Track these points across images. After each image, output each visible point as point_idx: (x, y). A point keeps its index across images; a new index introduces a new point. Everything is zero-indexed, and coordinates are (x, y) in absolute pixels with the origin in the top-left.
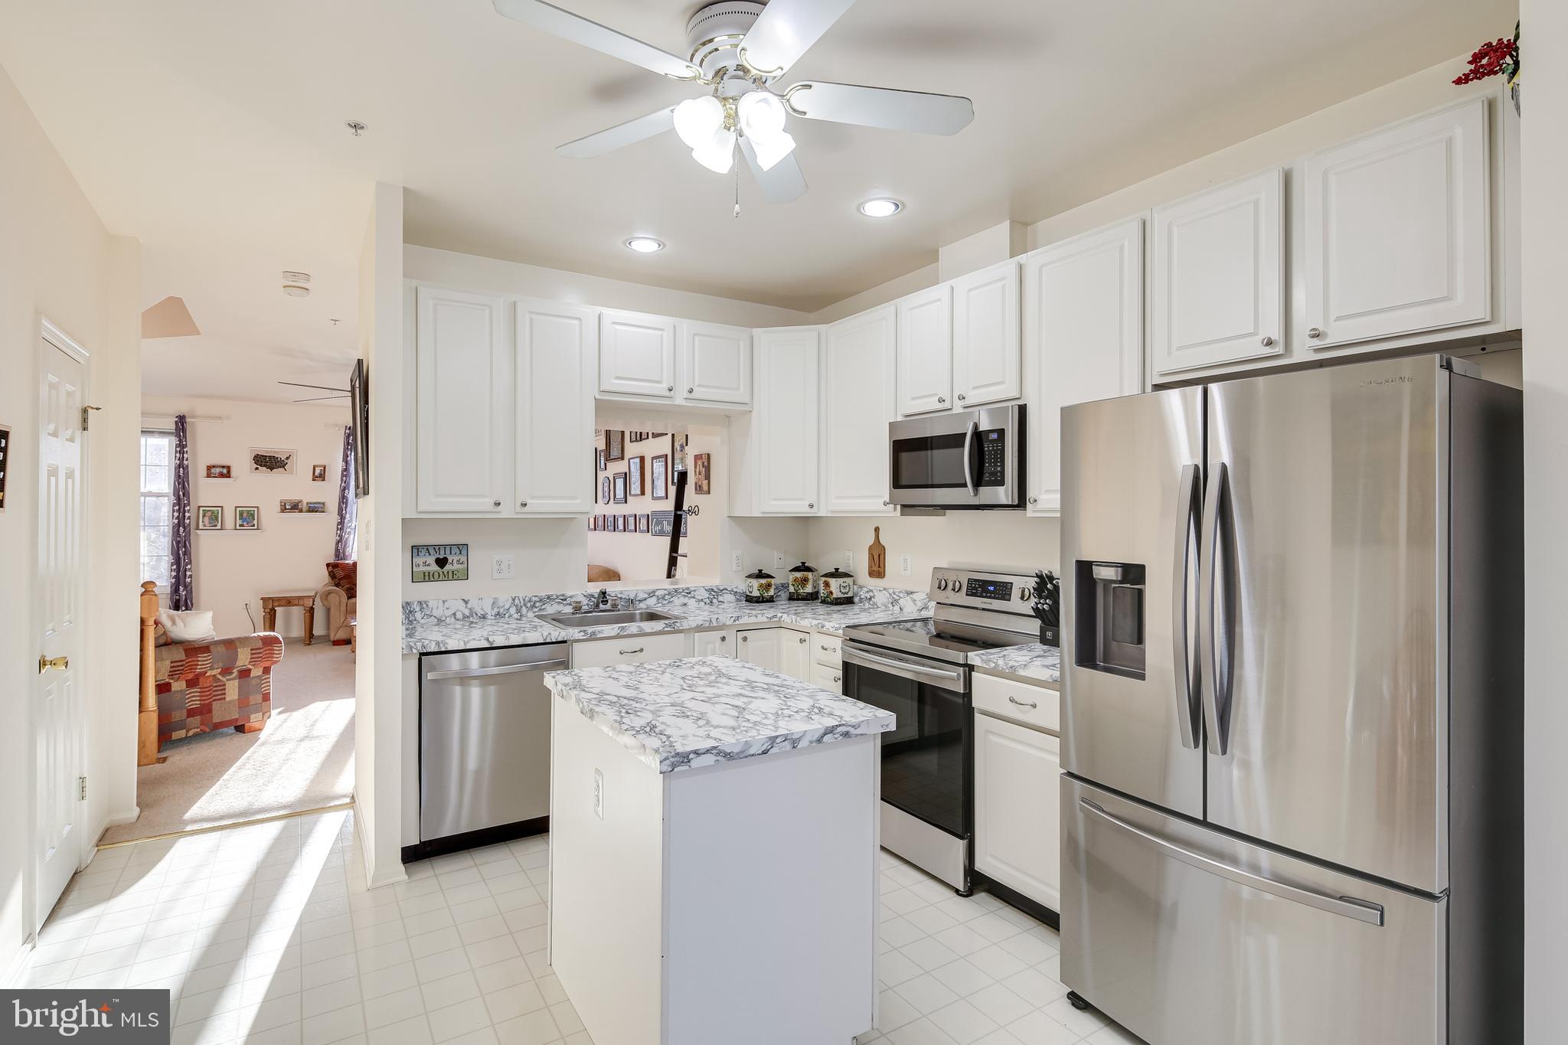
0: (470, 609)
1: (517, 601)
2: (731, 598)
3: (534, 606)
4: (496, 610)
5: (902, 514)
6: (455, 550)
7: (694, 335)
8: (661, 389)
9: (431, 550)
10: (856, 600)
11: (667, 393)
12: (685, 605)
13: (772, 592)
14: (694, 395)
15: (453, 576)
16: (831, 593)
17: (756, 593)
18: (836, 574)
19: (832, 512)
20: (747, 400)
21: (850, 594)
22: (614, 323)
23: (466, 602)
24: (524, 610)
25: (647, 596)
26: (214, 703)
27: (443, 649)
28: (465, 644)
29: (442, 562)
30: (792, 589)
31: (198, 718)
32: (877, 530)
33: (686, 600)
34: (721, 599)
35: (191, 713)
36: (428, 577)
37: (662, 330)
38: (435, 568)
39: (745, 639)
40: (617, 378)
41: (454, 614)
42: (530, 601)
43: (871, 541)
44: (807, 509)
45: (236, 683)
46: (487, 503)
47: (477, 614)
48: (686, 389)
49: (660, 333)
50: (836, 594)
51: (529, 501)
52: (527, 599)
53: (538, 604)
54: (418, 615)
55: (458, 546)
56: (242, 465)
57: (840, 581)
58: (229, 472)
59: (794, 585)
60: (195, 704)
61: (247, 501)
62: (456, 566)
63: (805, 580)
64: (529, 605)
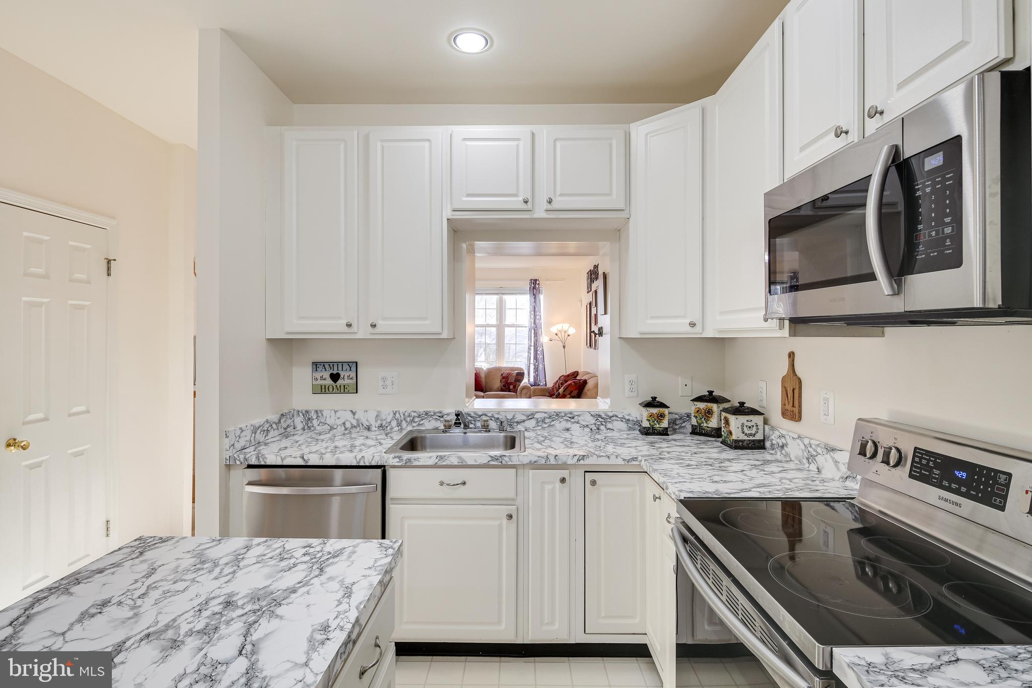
1: (397, 415)
2: (623, 426)
3: (413, 421)
4: (379, 422)
6: (346, 367)
7: (555, 140)
8: (516, 202)
9: (327, 366)
10: (768, 444)
11: (524, 206)
12: (568, 430)
13: (665, 424)
14: (555, 205)
15: (344, 390)
16: (731, 433)
17: (646, 424)
18: (741, 410)
19: (720, 332)
20: (621, 206)
21: (759, 437)
22: (465, 139)
23: (354, 414)
24: (404, 424)
25: (525, 418)
27: (263, 463)
29: (335, 377)
30: (694, 421)
32: (792, 355)
33: (569, 425)
34: (609, 426)
36: (323, 390)
37: (519, 139)
38: (329, 382)
39: (594, 483)
40: (469, 195)
42: (409, 416)
43: (784, 369)
44: (689, 329)
46: (340, 326)
47: (363, 425)
48: (546, 198)
49: (515, 143)
50: (737, 435)
51: (380, 323)
52: (406, 414)
53: (416, 419)
55: (348, 363)
57: (743, 419)
59: (696, 417)
62: (347, 381)
63: (709, 412)
64: (408, 419)
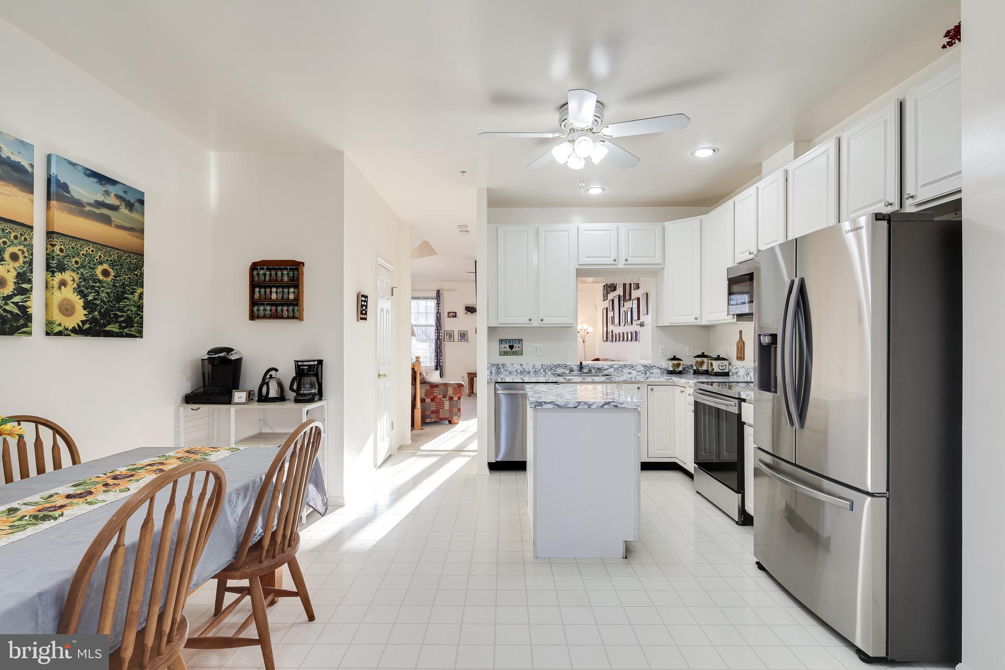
0: (523, 369)
1: (544, 366)
2: (658, 371)
3: (551, 369)
4: (534, 370)
5: (738, 320)
6: (517, 342)
7: (629, 231)
8: (610, 261)
9: (507, 341)
10: (730, 374)
11: (614, 263)
12: (630, 373)
13: (680, 369)
14: (628, 262)
15: (515, 353)
16: (713, 369)
17: (671, 369)
18: (718, 358)
19: (709, 321)
20: (660, 261)
21: (726, 370)
22: (585, 230)
23: (522, 365)
24: (547, 370)
25: (608, 367)
26: (440, 409)
27: (504, 381)
28: (513, 380)
29: (511, 347)
30: (695, 368)
31: (435, 414)
32: (741, 332)
33: (631, 371)
34: (651, 371)
35: (433, 412)
36: (505, 353)
37: (610, 230)
38: (508, 349)
39: (652, 390)
40: (587, 257)
41: (517, 370)
42: (550, 366)
43: (737, 338)
44: (694, 320)
45: (448, 402)
46: (526, 320)
47: (526, 371)
48: (624, 259)
49: (610, 232)
50: (716, 370)
51: (544, 319)
52: (548, 365)
53: (553, 368)
54: (502, 370)
55: (518, 340)
56: (461, 312)
57: (719, 362)
58: (456, 315)
59: (696, 365)
60: (434, 409)
61: (463, 329)
62: (518, 349)
63: (702, 363)
64: (549, 368)
